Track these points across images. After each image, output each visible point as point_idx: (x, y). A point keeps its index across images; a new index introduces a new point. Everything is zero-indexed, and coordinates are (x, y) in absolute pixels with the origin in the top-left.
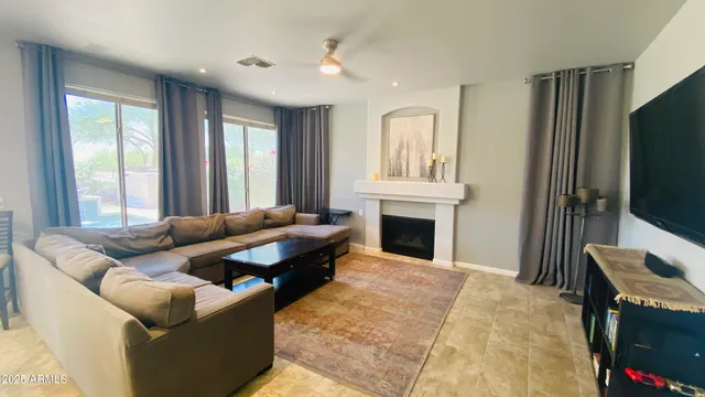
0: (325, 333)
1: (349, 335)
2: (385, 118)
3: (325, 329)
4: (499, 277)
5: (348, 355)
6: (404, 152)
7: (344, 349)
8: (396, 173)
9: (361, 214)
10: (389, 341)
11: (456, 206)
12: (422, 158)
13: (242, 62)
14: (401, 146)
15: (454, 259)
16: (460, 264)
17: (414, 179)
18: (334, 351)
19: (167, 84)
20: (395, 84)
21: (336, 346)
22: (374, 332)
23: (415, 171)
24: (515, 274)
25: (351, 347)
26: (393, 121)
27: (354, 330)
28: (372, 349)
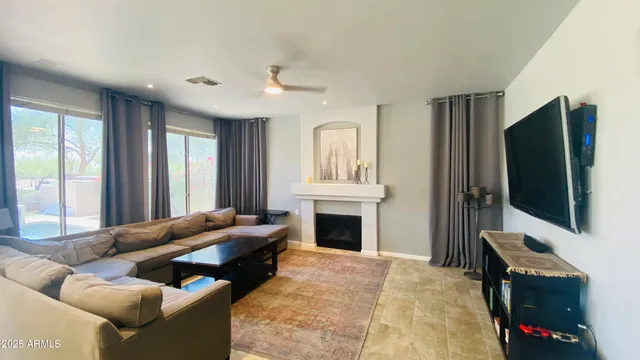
0: (275, 324)
1: (297, 323)
2: (317, 130)
3: (273, 319)
4: (416, 262)
5: (298, 341)
6: (333, 159)
7: (294, 337)
8: (327, 176)
9: (297, 213)
10: (333, 324)
11: (378, 204)
12: (348, 163)
13: (190, 81)
14: (330, 155)
15: (378, 250)
16: (385, 253)
17: (343, 181)
18: (286, 339)
19: (112, 97)
20: (325, 103)
21: (286, 334)
22: (318, 318)
23: (343, 176)
24: (428, 258)
25: (300, 334)
26: (323, 133)
27: (300, 318)
28: (318, 333)
